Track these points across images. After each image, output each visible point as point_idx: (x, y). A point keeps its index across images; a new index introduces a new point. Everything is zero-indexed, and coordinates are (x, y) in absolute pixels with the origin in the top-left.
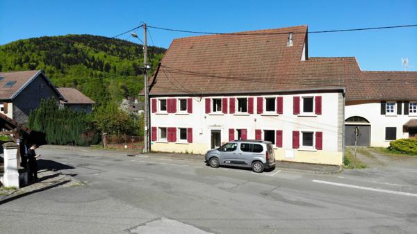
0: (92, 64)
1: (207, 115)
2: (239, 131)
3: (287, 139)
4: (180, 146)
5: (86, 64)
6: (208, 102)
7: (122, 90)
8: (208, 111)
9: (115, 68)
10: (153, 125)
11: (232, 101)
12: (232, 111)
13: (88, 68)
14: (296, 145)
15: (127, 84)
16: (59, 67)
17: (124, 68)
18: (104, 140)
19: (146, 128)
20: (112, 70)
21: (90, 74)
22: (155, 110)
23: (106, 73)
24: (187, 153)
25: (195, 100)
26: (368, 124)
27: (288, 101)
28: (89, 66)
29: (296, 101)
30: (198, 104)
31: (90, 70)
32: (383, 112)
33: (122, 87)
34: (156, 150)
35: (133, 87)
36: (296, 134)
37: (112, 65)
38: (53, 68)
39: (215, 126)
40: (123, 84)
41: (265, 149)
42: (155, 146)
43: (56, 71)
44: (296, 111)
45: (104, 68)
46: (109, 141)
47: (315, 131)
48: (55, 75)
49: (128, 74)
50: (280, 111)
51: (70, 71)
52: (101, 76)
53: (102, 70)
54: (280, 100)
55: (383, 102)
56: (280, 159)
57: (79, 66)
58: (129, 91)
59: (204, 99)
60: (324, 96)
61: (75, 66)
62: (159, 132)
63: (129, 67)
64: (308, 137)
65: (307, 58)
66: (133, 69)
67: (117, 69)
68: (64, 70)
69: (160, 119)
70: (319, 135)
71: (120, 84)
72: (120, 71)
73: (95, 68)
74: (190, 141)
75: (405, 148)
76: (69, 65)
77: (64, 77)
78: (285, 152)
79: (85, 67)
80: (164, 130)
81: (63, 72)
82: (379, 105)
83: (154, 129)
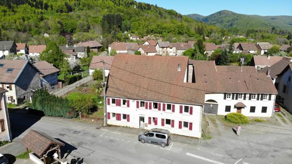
0: (34, 3)
1: (137, 109)
2: (154, 118)
3: (176, 124)
4: (123, 122)
5: (30, 4)
6: (138, 102)
7: (59, 25)
8: (138, 107)
9: (52, 7)
10: (108, 111)
11: (150, 104)
12: (150, 108)
13: (32, 7)
14: (180, 127)
15: (62, 20)
16: (10, 7)
17: (59, 7)
18: (80, 116)
19: (105, 114)
20: (49, 9)
21: (33, 12)
22: (109, 104)
23: (46, 11)
24: (127, 127)
25: (131, 101)
26: (216, 103)
27: (177, 107)
28: (32, 6)
29: (181, 107)
30: (133, 103)
31: (33, 8)
32: (225, 98)
33: (59, 22)
34: (110, 124)
35: (66, 22)
36: (180, 122)
37: (49, 4)
38: (6, 8)
39: (141, 115)
40: (59, 20)
41: (167, 137)
42: (109, 122)
43: (8, 10)
44: (181, 112)
45: (43, 7)
46: (82, 116)
47: (189, 122)
48: (8, 13)
49: (62, 11)
50: (173, 111)
51: (18, 10)
52: (42, 13)
53: (42, 9)
54: (174, 106)
55: (225, 94)
56: (173, 133)
57: (25, 5)
58: (64, 25)
59: (136, 101)
60: (193, 106)
61: (21, 6)
62: (111, 115)
63: (63, 6)
64: (186, 124)
65: (187, 81)
66: (65, 7)
67: (53, 8)
68: (14, 9)
69: (112, 108)
70: (191, 124)
71: (57, 20)
72: (56, 9)
73: (37, 7)
74: (128, 120)
75: (233, 120)
76: (17, 5)
77: (14, 15)
78: (175, 130)
79: (30, 7)
80: (114, 114)
81: (13, 11)
82: (223, 95)
83: (109, 113)
